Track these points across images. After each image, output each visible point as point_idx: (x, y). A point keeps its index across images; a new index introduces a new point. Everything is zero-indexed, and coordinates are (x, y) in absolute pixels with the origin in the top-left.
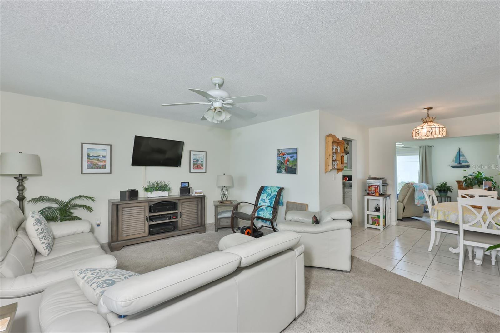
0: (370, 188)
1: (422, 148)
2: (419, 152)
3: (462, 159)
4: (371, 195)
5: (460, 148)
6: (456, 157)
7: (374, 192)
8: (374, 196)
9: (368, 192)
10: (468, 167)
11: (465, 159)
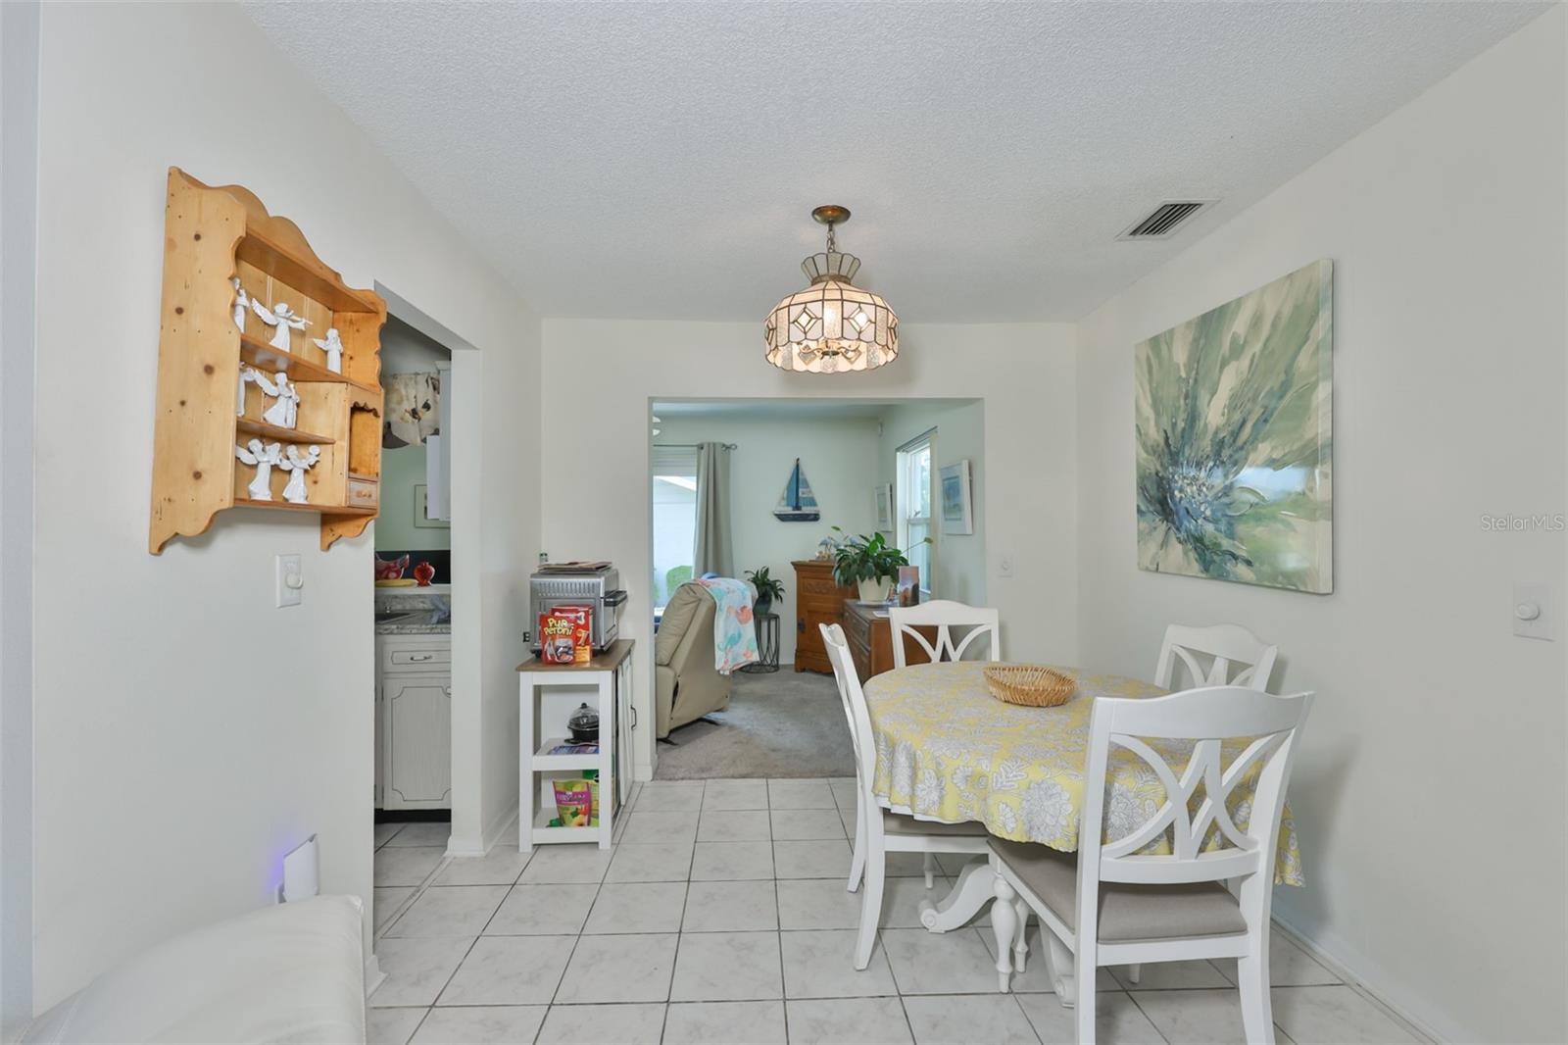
0: (551, 621)
1: (703, 452)
2: (696, 463)
3: (803, 493)
4: (555, 664)
5: (798, 460)
6: (789, 488)
7: (570, 642)
8: (566, 665)
9: (538, 645)
10: (815, 517)
11: (810, 495)
